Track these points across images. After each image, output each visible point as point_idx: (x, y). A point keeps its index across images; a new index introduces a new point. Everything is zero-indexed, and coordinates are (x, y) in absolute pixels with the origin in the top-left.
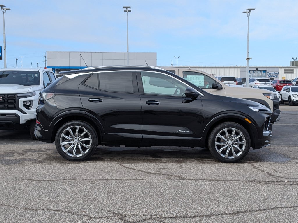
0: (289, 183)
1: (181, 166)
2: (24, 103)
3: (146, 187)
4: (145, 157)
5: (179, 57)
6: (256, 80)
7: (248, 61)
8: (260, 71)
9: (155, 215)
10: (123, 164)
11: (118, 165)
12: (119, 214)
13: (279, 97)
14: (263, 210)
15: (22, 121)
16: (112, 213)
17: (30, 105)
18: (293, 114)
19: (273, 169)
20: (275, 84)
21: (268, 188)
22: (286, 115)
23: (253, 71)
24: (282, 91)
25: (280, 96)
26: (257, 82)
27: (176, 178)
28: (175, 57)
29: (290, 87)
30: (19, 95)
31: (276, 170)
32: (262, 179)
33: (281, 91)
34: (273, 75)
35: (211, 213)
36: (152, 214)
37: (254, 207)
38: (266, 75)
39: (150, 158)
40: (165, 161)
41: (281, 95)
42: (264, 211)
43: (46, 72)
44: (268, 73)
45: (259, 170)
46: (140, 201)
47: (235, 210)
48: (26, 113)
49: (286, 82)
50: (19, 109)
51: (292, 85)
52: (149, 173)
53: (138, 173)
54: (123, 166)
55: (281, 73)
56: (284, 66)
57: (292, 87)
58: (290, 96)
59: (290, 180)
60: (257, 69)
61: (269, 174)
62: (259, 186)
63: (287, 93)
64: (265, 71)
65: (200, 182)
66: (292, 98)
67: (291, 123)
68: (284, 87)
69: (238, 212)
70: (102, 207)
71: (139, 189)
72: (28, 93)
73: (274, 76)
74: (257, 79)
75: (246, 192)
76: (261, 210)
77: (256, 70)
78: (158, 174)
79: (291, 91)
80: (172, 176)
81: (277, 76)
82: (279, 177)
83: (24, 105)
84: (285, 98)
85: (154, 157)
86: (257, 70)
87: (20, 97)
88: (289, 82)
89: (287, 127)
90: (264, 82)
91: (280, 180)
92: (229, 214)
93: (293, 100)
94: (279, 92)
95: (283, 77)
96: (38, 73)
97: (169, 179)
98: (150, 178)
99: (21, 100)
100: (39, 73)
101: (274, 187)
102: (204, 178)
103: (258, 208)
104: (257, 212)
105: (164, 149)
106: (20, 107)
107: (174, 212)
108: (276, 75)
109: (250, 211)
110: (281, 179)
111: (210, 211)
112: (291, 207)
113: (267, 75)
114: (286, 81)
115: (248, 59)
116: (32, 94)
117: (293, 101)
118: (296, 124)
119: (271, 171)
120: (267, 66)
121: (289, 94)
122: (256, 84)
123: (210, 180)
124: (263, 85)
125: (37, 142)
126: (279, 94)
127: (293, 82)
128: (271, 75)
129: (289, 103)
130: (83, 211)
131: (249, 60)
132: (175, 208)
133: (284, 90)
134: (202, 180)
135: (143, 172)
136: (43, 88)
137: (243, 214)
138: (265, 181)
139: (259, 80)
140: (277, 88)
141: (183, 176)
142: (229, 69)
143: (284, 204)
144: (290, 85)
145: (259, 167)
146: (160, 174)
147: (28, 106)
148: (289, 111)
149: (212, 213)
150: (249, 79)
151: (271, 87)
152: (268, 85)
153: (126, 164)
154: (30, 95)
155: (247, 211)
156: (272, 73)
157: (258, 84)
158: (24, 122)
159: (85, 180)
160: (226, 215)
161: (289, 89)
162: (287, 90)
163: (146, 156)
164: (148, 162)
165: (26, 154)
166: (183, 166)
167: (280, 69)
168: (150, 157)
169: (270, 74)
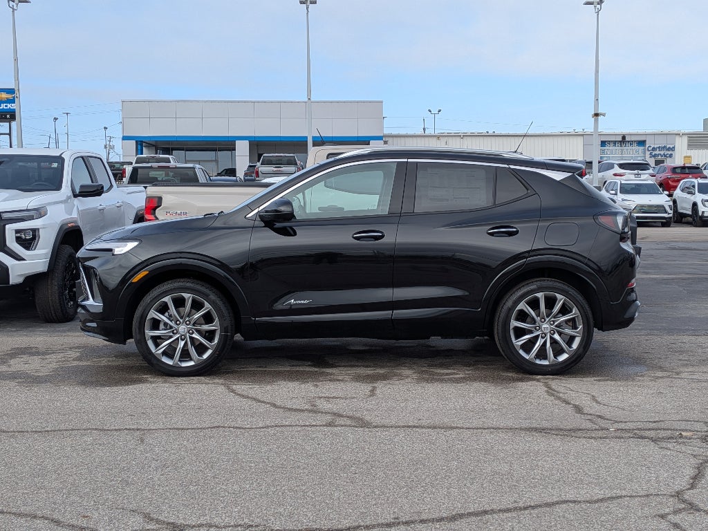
0: (618, 434)
1: (373, 391)
2: (19, 235)
3: (265, 449)
4: (296, 366)
5: (440, 111)
6: (616, 166)
7: (596, 122)
8: (631, 143)
9: (257, 526)
10: (234, 387)
11: (221, 389)
12: (168, 524)
13: (669, 206)
14: (525, 508)
15: (15, 278)
16: (152, 519)
17: (34, 238)
18: (695, 249)
19: (593, 396)
20: (662, 176)
21: (561, 449)
22: (676, 252)
23: (615, 142)
24: (678, 193)
25: (671, 203)
26: (617, 170)
27: (349, 422)
28: (430, 111)
29: (696, 181)
30: (5, 216)
31: (599, 400)
32: (555, 424)
33: (675, 192)
34: (662, 153)
35: (395, 518)
36: (251, 523)
37: (507, 502)
38: (645, 153)
39: (308, 369)
40: (340, 378)
41: (675, 202)
42: (527, 512)
43: (82, 157)
44: (650, 147)
45: (559, 398)
46: (235, 487)
47: (459, 508)
48: (24, 260)
49: (687, 171)
50: (6, 249)
51: (701, 178)
52: (290, 409)
53: (262, 408)
54: (233, 391)
55: (681, 146)
56: (687, 131)
57: (701, 181)
58: (695, 205)
59: (622, 426)
60: (624, 137)
61: (578, 409)
62: (539, 443)
63: (689, 196)
64: (642, 143)
65: (402, 433)
66: (701, 208)
67: (680, 273)
68: (681, 182)
69: (461, 516)
70: (133, 506)
71: (246, 454)
72: (27, 210)
73: (664, 154)
74: (617, 164)
75: (503, 459)
76: (521, 509)
77: (620, 141)
78: (310, 411)
79: (699, 192)
80: (342, 416)
81: (672, 154)
82: (600, 417)
83: (19, 240)
84: (683, 208)
85: (319, 367)
86: (623, 140)
87: (9, 221)
88: (695, 171)
89: (666, 284)
90: (636, 172)
91: (597, 427)
92: (438, 521)
93: (703, 212)
94: (670, 195)
95: (685, 157)
96: (60, 160)
97: (329, 425)
98: (284, 423)
99: (10, 229)
100: (63, 160)
101: (576, 445)
102: (416, 423)
103: (515, 502)
104: (509, 515)
105: (349, 345)
106: (8, 243)
107: (307, 516)
108: (669, 153)
109: (493, 512)
110: (602, 423)
111: (394, 512)
112: (596, 501)
113: (648, 153)
114: (689, 168)
115: (597, 115)
116: (39, 212)
117: (702, 217)
118: (691, 276)
119: (585, 402)
120: (649, 131)
121: (692, 198)
122: (615, 175)
123: (428, 427)
124: (632, 177)
125: (53, 329)
126: (669, 199)
127: (705, 169)
128: (657, 152)
129: (694, 220)
130: (84, 517)
131: (600, 118)
132: (312, 505)
133: (682, 190)
134: (409, 427)
135: (274, 405)
136: (69, 198)
137: (473, 518)
138: (562, 430)
139: (622, 166)
140: (667, 186)
141: (368, 418)
142: (556, 139)
143: (583, 492)
144: (696, 178)
145: (562, 389)
146: (315, 412)
147: (28, 240)
148: (687, 242)
149: (397, 518)
150: (599, 162)
151: (651, 181)
152: (643, 177)
153: (242, 387)
154: (33, 216)
155: (486, 512)
156: (659, 148)
157: (621, 176)
158: (20, 280)
159: (126, 429)
160: (430, 524)
161: (694, 186)
162: (689, 190)
163: (300, 363)
164: (298, 380)
165: (12, 362)
166: (378, 392)
167: (677, 137)
168: (309, 365)
169: (654, 149)
